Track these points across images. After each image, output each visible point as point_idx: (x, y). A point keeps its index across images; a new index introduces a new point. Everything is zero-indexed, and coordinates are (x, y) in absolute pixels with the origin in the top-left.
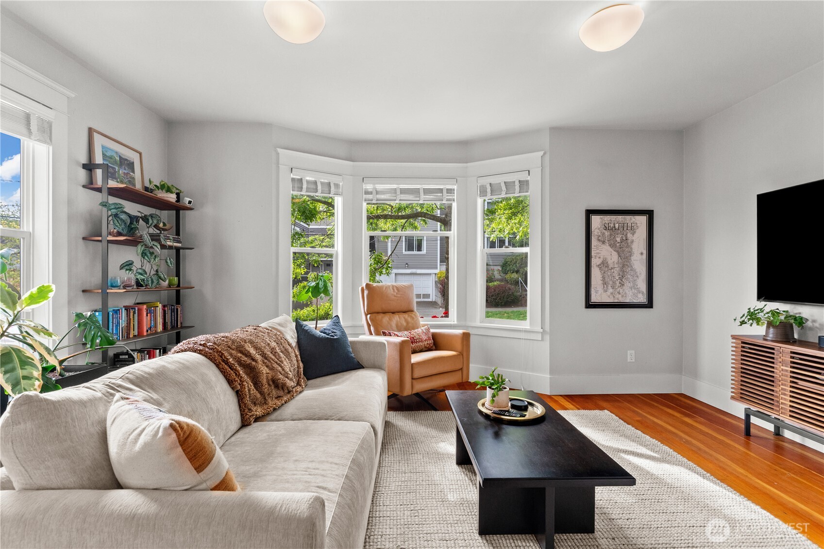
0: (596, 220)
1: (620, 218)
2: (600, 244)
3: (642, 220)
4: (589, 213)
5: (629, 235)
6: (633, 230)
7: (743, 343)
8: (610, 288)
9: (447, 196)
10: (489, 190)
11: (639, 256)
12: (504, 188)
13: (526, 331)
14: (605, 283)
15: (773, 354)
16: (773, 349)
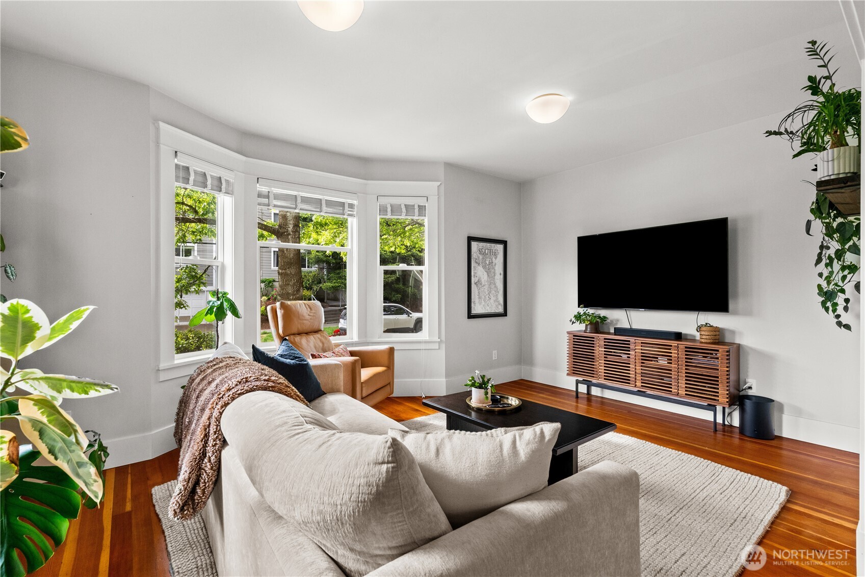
0: (474, 245)
1: (488, 245)
2: (476, 265)
3: (500, 247)
4: (470, 239)
5: (494, 259)
6: (496, 255)
7: (574, 336)
8: (483, 301)
9: (349, 211)
10: (389, 210)
11: (499, 275)
12: (404, 210)
13: (426, 342)
14: (480, 298)
15: (594, 341)
16: (594, 338)
